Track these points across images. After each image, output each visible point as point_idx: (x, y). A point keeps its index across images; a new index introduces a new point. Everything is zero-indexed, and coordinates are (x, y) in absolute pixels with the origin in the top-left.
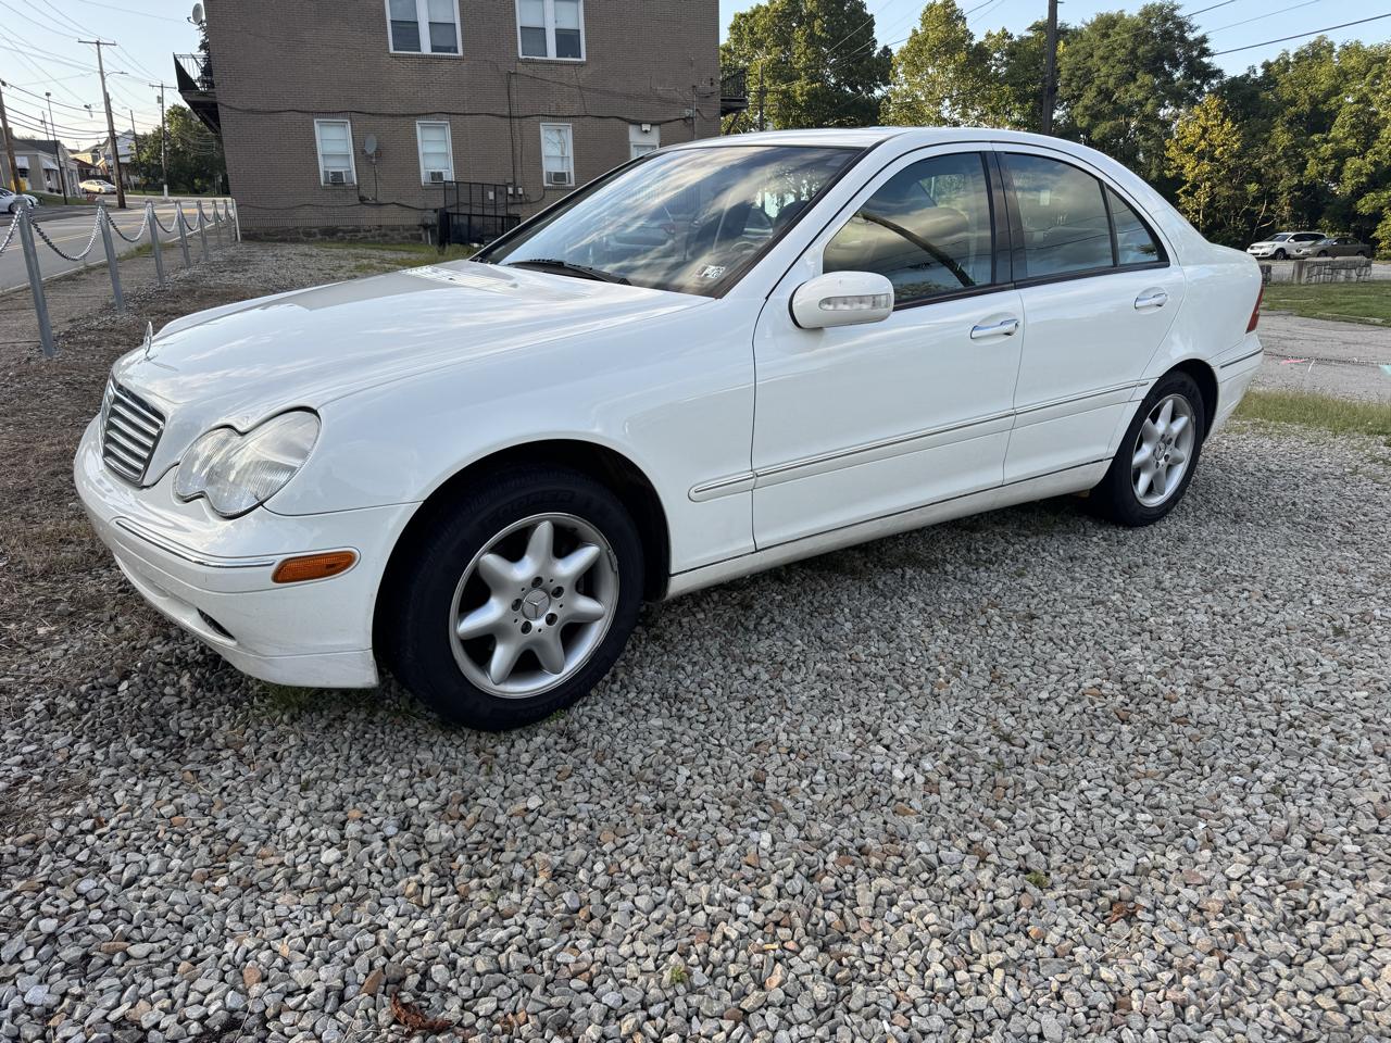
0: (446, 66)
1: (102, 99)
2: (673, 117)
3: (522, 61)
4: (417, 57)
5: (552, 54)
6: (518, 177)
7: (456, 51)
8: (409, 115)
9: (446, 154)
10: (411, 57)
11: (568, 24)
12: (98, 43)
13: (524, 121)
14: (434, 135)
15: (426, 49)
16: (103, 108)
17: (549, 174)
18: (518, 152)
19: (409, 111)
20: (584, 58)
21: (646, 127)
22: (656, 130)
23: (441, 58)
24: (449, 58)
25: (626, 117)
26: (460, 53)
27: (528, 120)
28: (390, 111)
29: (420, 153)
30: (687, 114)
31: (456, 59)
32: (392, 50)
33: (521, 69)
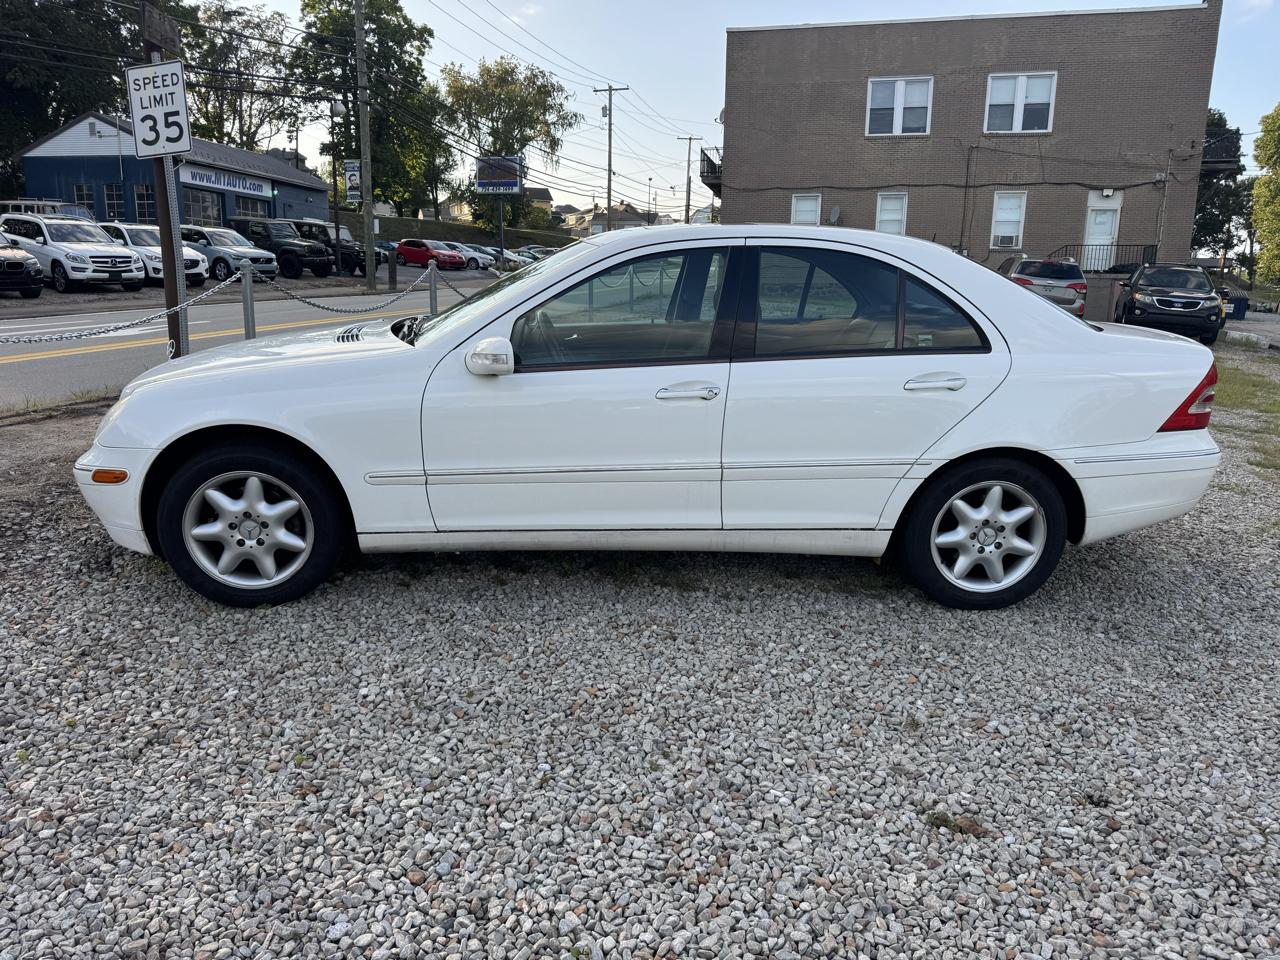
0: (914, 144)
1: (686, 181)
2: (1140, 182)
3: (986, 136)
4: (889, 138)
5: (1017, 128)
6: (965, 240)
7: (925, 131)
8: (872, 188)
9: (900, 221)
10: (885, 138)
11: (1037, 98)
12: (690, 139)
13: (979, 190)
14: (892, 204)
15: (897, 131)
16: (685, 188)
17: (996, 237)
18: (969, 218)
19: (874, 185)
20: (1050, 129)
21: (1109, 192)
22: (1119, 195)
23: (909, 138)
24: (917, 138)
25: (1087, 182)
26: (928, 132)
27: (984, 189)
28: (856, 185)
29: (877, 220)
30: (1158, 177)
31: (922, 138)
32: (867, 134)
33: (984, 143)
